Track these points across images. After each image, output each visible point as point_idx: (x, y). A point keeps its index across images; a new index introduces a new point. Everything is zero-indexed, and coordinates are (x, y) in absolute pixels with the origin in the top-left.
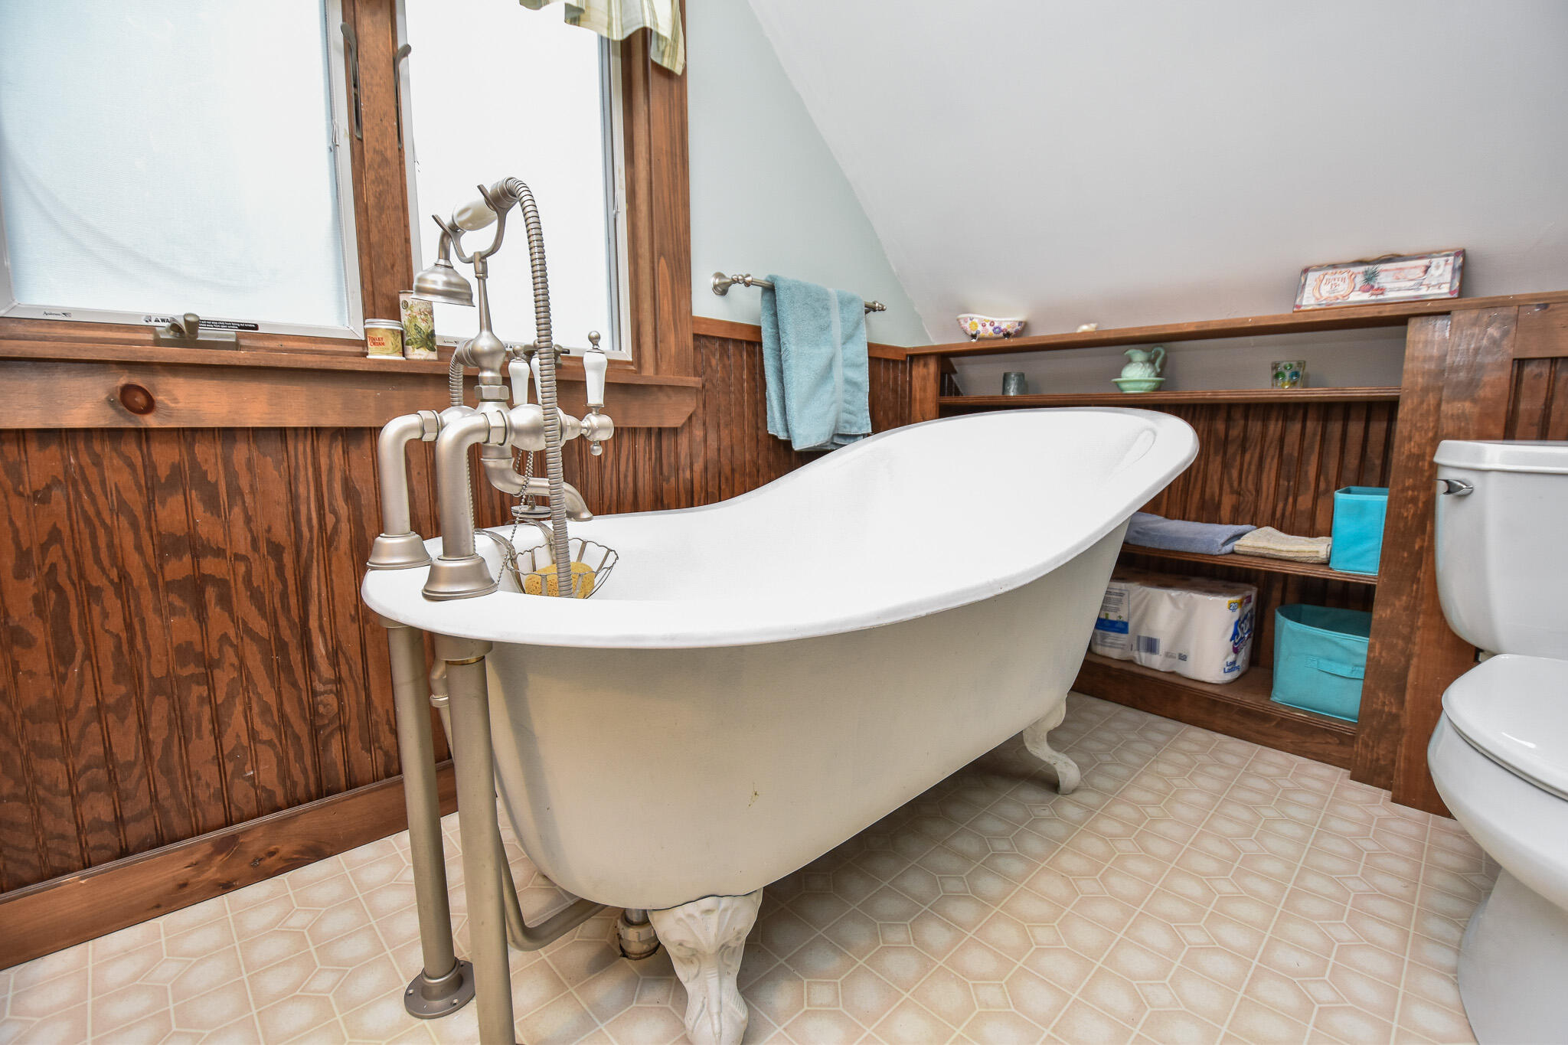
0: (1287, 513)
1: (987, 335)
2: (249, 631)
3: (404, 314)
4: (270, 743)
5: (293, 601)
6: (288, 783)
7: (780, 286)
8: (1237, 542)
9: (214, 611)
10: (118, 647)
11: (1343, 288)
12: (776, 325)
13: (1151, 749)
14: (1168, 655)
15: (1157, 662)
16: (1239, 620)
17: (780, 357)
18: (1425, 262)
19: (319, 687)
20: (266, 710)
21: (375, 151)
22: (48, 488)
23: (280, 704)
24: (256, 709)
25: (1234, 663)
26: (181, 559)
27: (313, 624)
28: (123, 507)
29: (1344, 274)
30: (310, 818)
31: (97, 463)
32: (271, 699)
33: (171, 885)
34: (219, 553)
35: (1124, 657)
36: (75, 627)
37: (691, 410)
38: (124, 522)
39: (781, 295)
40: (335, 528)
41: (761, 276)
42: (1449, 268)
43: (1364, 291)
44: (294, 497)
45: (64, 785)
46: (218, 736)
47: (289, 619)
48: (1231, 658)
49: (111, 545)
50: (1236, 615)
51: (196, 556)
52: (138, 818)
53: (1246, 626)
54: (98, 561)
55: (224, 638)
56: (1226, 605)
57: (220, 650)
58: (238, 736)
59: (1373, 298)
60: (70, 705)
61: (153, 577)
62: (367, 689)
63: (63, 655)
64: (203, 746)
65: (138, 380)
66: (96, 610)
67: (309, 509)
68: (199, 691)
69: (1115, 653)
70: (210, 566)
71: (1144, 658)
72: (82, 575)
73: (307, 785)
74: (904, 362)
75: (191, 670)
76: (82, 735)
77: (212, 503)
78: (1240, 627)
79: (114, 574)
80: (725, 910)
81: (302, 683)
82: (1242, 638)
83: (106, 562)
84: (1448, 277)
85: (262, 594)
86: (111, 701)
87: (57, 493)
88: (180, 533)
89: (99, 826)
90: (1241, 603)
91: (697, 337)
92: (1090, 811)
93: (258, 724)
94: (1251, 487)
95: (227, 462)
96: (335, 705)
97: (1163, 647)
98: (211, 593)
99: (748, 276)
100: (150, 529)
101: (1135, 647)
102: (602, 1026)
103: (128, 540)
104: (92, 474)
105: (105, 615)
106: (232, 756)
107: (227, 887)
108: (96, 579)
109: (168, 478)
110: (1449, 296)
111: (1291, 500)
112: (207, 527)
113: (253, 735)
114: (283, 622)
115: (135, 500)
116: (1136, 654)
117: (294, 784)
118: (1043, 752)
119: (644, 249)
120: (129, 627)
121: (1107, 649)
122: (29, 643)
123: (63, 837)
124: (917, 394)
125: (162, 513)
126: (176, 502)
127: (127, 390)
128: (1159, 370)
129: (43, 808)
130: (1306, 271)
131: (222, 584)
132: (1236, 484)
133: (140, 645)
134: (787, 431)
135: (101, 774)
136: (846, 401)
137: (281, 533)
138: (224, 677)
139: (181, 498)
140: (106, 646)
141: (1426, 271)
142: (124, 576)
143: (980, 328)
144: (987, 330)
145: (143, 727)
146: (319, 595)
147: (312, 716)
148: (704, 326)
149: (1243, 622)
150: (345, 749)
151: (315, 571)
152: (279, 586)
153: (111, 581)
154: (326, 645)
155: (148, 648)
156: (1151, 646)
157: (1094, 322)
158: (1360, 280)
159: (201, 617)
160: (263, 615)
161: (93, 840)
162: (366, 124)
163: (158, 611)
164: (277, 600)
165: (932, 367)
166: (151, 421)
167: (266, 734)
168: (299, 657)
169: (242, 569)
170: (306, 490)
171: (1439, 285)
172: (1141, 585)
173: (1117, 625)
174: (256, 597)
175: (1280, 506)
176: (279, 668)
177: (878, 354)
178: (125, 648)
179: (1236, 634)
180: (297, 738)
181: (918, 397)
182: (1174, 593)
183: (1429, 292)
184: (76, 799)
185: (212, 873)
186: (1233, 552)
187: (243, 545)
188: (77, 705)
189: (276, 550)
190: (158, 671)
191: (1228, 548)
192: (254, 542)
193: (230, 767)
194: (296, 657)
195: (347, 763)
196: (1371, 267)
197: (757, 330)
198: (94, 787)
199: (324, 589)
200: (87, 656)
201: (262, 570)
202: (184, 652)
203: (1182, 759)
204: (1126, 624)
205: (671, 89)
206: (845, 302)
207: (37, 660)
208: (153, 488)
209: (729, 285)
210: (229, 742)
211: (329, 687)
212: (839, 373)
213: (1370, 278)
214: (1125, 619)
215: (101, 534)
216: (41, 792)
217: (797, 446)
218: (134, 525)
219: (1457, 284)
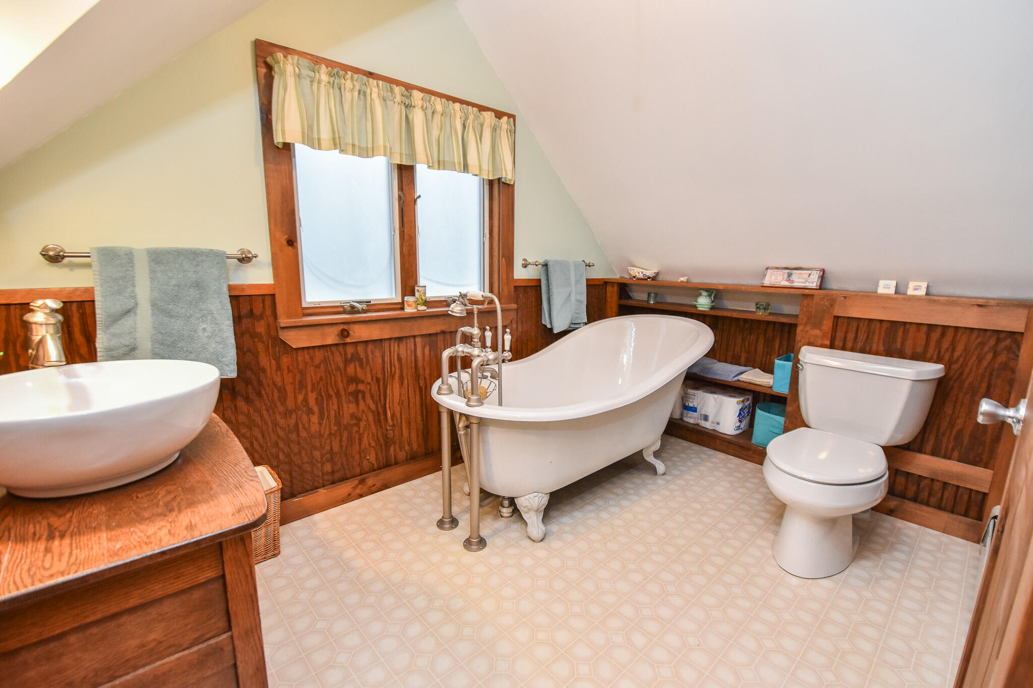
0: (767, 362)
1: (639, 277)
2: (369, 408)
3: (417, 294)
4: (374, 447)
5: (382, 398)
6: (378, 462)
7: (550, 264)
8: (741, 376)
9: (361, 402)
10: (336, 414)
11: (780, 278)
12: (548, 280)
13: (700, 461)
14: (713, 422)
15: (708, 425)
16: (742, 408)
17: (549, 293)
18: (809, 272)
19: (388, 428)
20: (373, 436)
21: (409, 235)
22: (320, 364)
23: (377, 433)
24: (370, 436)
25: (740, 426)
26: (353, 385)
27: (387, 406)
28: (338, 369)
29: (781, 272)
30: (386, 475)
31: (333, 354)
32: (375, 432)
33: (347, 494)
34: (363, 382)
35: (695, 422)
36: (325, 408)
37: (511, 318)
38: (338, 373)
39: (551, 269)
40: (395, 372)
41: (541, 260)
42: (817, 276)
43: (787, 281)
44: (383, 361)
45: (320, 460)
46: (360, 444)
47: (381, 404)
48: (738, 424)
49: (335, 381)
50: (740, 406)
51: (357, 384)
52: (338, 471)
53: (746, 411)
54: (332, 387)
55: (363, 411)
56: (736, 402)
57: (362, 415)
58: (365, 445)
59: (790, 284)
60: (322, 433)
61: (345, 390)
62: (402, 429)
63: (321, 417)
64: (356, 447)
65: (345, 327)
66: (331, 402)
67: (388, 366)
68: (356, 429)
69: (692, 421)
70: (361, 387)
71: (704, 424)
72: (327, 391)
73: (383, 463)
74: (603, 285)
75: (354, 422)
76: (325, 443)
77: (361, 366)
78: (742, 411)
79: (335, 391)
80: (540, 497)
81: (383, 426)
82: (743, 416)
83: (334, 386)
84: (816, 279)
85: (374, 396)
86: (333, 432)
87: (322, 365)
88: (353, 376)
89: (328, 473)
90: (743, 401)
91: (515, 287)
92: (668, 481)
93: (371, 441)
94: (753, 350)
95: (366, 352)
96: (392, 434)
97: (710, 419)
98: (360, 396)
99: (537, 262)
100: (345, 375)
101: (699, 418)
102: (500, 533)
103: (339, 379)
104: (331, 357)
105: (333, 404)
106: (363, 451)
107: (361, 496)
108: (331, 393)
109: (350, 358)
110: (815, 288)
111: (768, 357)
112: (360, 374)
113: (370, 444)
114: (379, 406)
115: (341, 365)
116: (700, 421)
117: (380, 462)
118: (650, 459)
119: (496, 253)
120: (339, 408)
121: (689, 419)
122: (313, 413)
123: (318, 476)
124: (609, 299)
125: (348, 369)
126: (352, 365)
127: (343, 330)
128: (713, 299)
129: (314, 466)
130: (767, 269)
131: (363, 393)
132: (747, 349)
133: (341, 413)
134: (551, 323)
135: (328, 456)
136: (576, 309)
137: (380, 376)
138: (362, 424)
139: (353, 365)
140: (332, 413)
141: (809, 276)
142: (338, 391)
143: (637, 274)
144: (640, 275)
145: (341, 441)
146: (389, 396)
147: (386, 437)
148: (518, 282)
149: (744, 409)
150: (395, 451)
151: (388, 388)
152: (378, 393)
153: (335, 393)
154: (390, 413)
155: (343, 414)
156: (706, 418)
157: (686, 276)
158: (786, 275)
159: (358, 404)
160: (374, 403)
161: (326, 478)
162: (406, 225)
163: (346, 402)
164: (378, 398)
165: (616, 288)
166: (348, 340)
167: (373, 444)
168: (383, 418)
169: (369, 387)
170: (387, 359)
171: (813, 283)
172: (704, 392)
173: (693, 409)
174: (372, 397)
175: (764, 359)
176: (378, 422)
177: (591, 283)
178: (337, 414)
179: (740, 414)
180: (381, 445)
181: (609, 300)
182: (716, 396)
183: (809, 285)
184: (323, 464)
185: (358, 491)
186: (739, 380)
187: (369, 380)
188: (324, 433)
189: (378, 380)
190: (345, 422)
191: (736, 378)
192: (372, 378)
193: (363, 455)
194: (382, 417)
195: (395, 455)
196: (790, 271)
197: (539, 280)
198: (327, 461)
199: (391, 393)
200: (328, 417)
201: (374, 388)
202: (353, 416)
203: (712, 465)
204: (696, 408)
205: (509, 190)
206: (576, 265)
207: (315, 419)
208: (347, 362)
209: (528, 264)
210: (363, 446)
211: (391, 428)
212: (573, 298)
213: (790, 275)
214: (695, 406)
215: (333, 377)
216: (314, 461)
217: (556, 331)
218: (341, 374)
219: (819, 283)
